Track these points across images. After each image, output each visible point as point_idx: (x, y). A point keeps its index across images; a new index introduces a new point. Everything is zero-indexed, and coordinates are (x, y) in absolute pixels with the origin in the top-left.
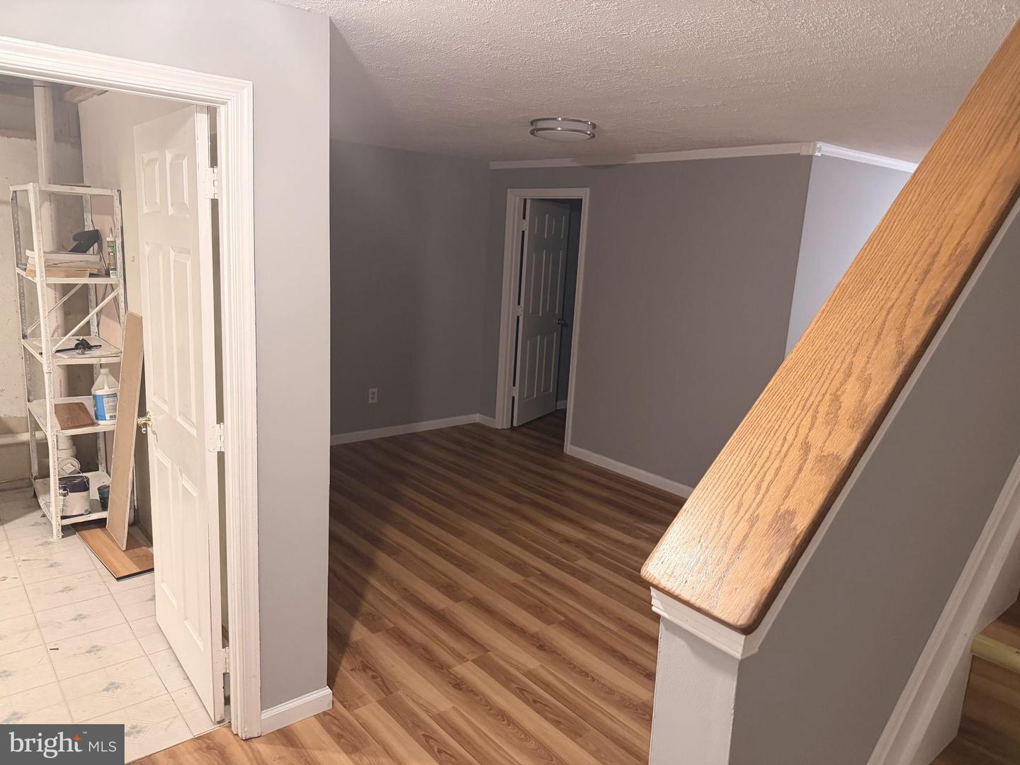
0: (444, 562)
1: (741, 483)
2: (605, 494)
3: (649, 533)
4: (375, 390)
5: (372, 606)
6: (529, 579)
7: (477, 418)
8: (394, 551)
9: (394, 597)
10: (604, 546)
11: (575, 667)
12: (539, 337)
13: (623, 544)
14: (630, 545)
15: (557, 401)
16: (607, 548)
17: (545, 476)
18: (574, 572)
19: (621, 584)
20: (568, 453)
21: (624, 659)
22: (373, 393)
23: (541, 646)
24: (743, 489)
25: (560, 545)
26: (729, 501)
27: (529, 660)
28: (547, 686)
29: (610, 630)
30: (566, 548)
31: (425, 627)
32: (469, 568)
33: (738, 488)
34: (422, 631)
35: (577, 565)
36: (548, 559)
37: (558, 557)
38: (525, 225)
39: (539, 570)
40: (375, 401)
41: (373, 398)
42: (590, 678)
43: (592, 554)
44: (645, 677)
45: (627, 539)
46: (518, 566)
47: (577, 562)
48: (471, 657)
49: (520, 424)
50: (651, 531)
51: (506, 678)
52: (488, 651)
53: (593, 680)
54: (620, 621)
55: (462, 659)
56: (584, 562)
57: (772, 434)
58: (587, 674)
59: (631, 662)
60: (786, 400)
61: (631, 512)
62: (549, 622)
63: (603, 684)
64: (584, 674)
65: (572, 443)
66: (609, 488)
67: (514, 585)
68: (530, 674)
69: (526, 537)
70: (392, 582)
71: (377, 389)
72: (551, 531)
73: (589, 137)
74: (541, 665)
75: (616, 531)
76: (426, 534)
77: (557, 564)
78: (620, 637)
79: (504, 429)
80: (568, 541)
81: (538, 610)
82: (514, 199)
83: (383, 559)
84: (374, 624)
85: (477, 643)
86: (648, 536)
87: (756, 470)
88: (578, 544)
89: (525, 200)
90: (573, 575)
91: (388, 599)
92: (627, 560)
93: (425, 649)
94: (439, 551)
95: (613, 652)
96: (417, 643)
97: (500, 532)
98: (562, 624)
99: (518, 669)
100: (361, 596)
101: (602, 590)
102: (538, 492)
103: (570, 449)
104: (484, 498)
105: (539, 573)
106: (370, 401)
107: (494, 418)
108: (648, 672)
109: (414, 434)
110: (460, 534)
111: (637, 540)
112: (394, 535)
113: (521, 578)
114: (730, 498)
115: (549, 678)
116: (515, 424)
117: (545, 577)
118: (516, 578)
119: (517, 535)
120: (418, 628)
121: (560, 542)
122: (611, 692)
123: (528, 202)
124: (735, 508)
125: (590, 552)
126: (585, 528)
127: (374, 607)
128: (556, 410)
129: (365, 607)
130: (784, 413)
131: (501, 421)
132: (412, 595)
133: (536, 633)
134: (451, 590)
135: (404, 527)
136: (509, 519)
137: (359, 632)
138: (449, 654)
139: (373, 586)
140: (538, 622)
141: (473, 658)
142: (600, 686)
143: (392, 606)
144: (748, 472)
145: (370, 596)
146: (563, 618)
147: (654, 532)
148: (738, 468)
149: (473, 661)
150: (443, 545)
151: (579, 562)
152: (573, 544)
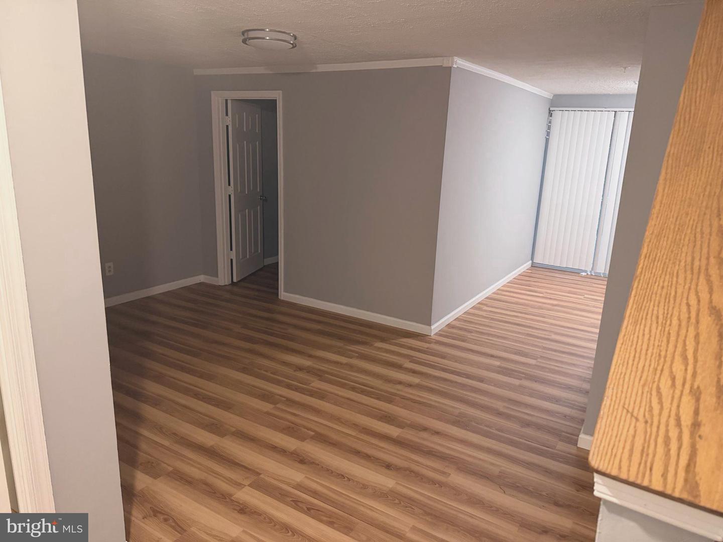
0: (205, 405)
1: (663, 353)
2: (319, 327)
3: (357, 352)
4: (111, 264)
5: (149, 455)
6: (278, 406)
7: (202, 278)
8: (156, 402)
9: (166, 443)
11: (332, 472)
12: (247, 210)
13: (341, 364)
14: (346, 364)
15: (264, 258)
17: (268, 319)
18: (312, 394)
19: (348, 396)
20: (282, 298)
21: (368, 457)
22: (110, 267)
23: (301, 460)
24: (669, 359)
26: (658, 375)
27: (295, 475)
28: (315, 494)
29: (350, 435)
30: (300, 374)
31: (201, 465)
32: (226, 405)
33: (662, 359)
34: (199, 469)
35: (312, 387)
36: (289, 386)
37: (295, 383)
38: (229, 120)
39: (284, 397)
40: (112, 273)
41: (110, 271)
42: (346, 479)
44: (386, 468)
45: (343, 360)
46: (266, 397)
47: (311, 385)
48: (247, 482)
49: (239, 280)
50: (357, 350)
51: (280, 494)
52: (260, 474)
53: (349, 480)
54: (355, 426)
55: (240, 485)
56: (317, 384)
57: (672, 301)
58: (343, 475)
59: (372, 458)
60: (670, 266)
61: (341, 338)
62: (302, 439)
63: (356, 481)
64: (340, 476)
65: (286, 291)
67: (268, 413)
68: (299, 487)
69: (266, 371)
70: (160, 429)
72: (285, 363)
73: (291, 46)
74: (306, 477)
75: (334, 355)
76: (183, 384)
77: (297, 389)
78: (358, 439)
79: (226, 285)
80: (300, 369)
81: (292, 430)
82: (217, 99)
83: (149, 411)
84: (153, 470)
85: (249, 469)
87: (673, 339)
88: (309, 370)
89: (226, 101)
90: (311, 396)
91: (162, 446)
93: (206, 484)
94: (197, 396)
95: (357, 453)
96: (197, 480)
97: (244, 370)
98: (312, 438)
99: (289, 484)
100: (136, 447)
101: (335, 404)
103: (283, 295)
104: (224, 344)
105: (285, 399)
106: (108, 274)
107: (217, 276)
108: (387, 463)
109: (148, 298)
110: (210, 377)
111: (351, 360)
112: (152, 388)
113: (272, 406)
114: (658, 372)
115: (314, 486)
116: (235, 280)
117: (290, 402)
118: (266, 407)
119: (259, 371)
120: (195, 467)
121: (295, 371)
122: (365, 487)
123: (229, 102)
124: (670, 382)
125: (320, 375)
126: (310, 356)
127: (151, 456)
128: (264, 266)
129: (142, 457)
130: (675, 279)
131: (223, 279)
132: (182, 438)
133: (295, 450)
134: (215, 428)
135: (159, 379)
137: (142, 481)
138: (227, 483)
139: (145, 436)
140: (293, 440)
141: (249, 483)
142: (355, 483)
143: (168, 452)
144: (664, 344)
145: (144, 446)
146: (313, 433)
147: (360, 351)
148: (652, 339)
149: (249, 486)
150: (199, 390)
151: (313, 384)
152: (305, 371)
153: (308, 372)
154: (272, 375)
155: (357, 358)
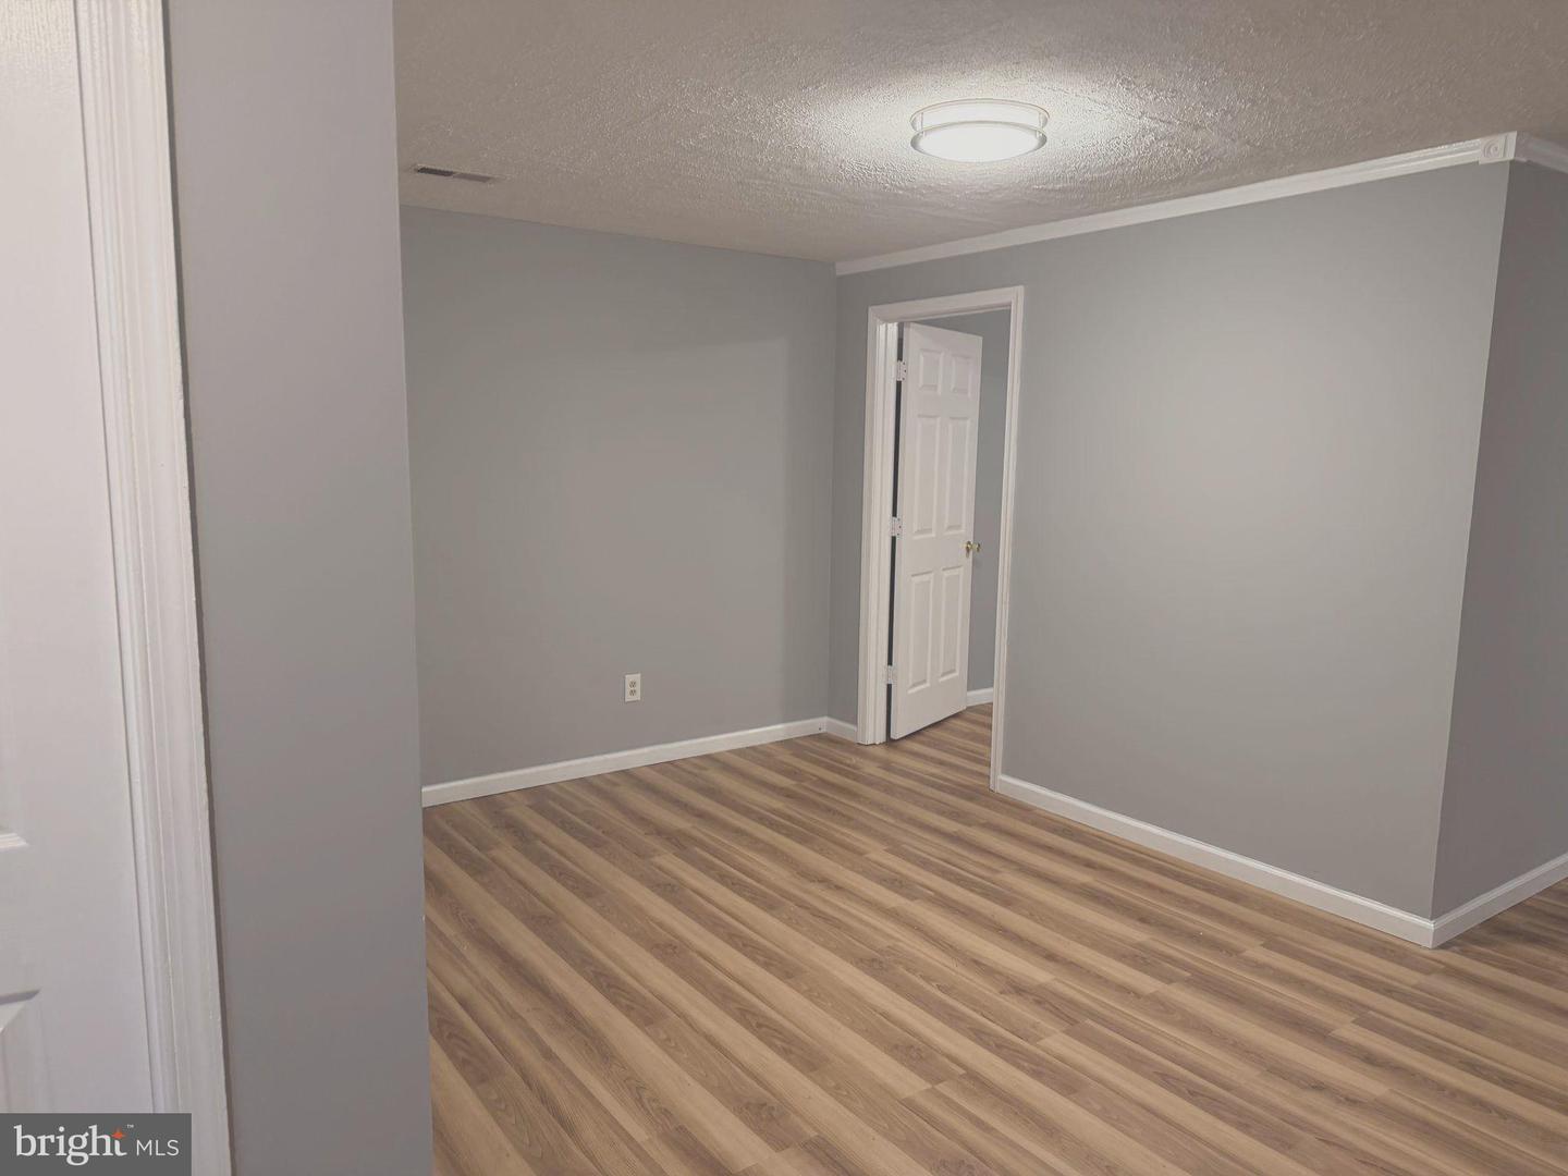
3: (1186, 967)
4: (637, 677)
6: (941, 1087)
7: (823, 724)
10: (1094, 1000)
12: (932, 575)
13: (1138, 995)
15: (968, 690)
16: (1106, 1006)
20: (998, 790)
22: (633, 684)
25: (1000, 999)
30: (1015, 1006)
38: (902, 370)
40: (637, 697)
41: (633, 692)
43: (1073, 1022)
47: (1041, 1043)
49: (904, 733)
65: (1006, 771)
66: (1089, 865)
69: (927, 979)
71: (639, 675)
79: (874, 745)
86: (1188, 974)
88: (1042, 998)
89: (901, 326)
92: (1154, 1036)
102: (944, 874)
103: (1002, 782)
105: (962, 1072)
106: (629, 698)
107: (856, 722)
109: (707, 757)
111: (1167, 986)
113: (924, 1085)
116: (894, 735)
117: (975, 1082)
121: (1001, 993)
123: (907, 330)
125: (1069, 1017)
126: (1053, 957)
128: (968, 708)
131: (869, 731)
136: (892, 938)
145: (586, 1128)
150: (755, 1000)
151: (1048, 1042)
152: (1031, 998)
153: (1038, 1003)
154: (939, 994)
155: (1188, 982)
